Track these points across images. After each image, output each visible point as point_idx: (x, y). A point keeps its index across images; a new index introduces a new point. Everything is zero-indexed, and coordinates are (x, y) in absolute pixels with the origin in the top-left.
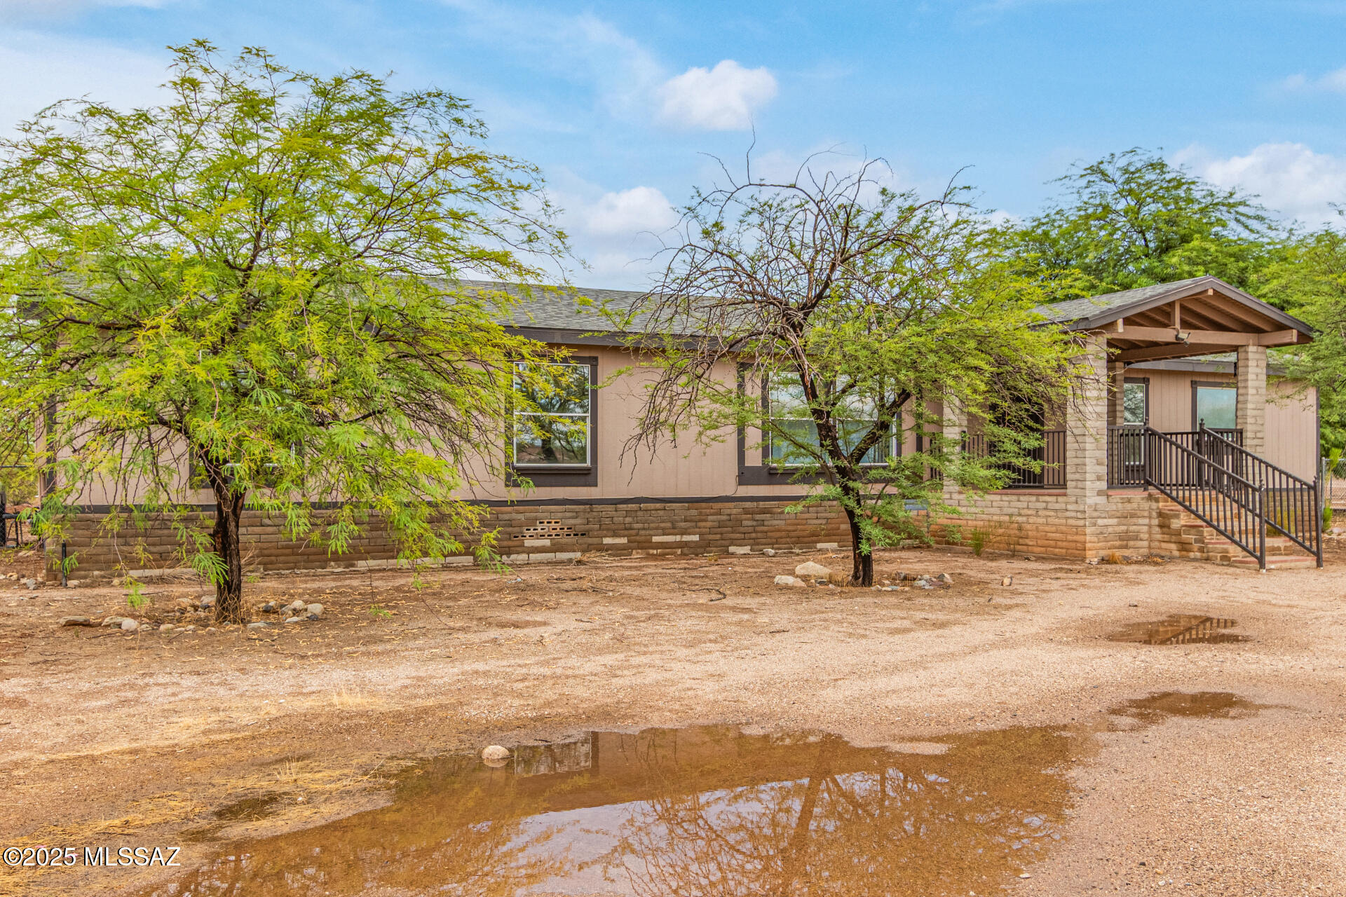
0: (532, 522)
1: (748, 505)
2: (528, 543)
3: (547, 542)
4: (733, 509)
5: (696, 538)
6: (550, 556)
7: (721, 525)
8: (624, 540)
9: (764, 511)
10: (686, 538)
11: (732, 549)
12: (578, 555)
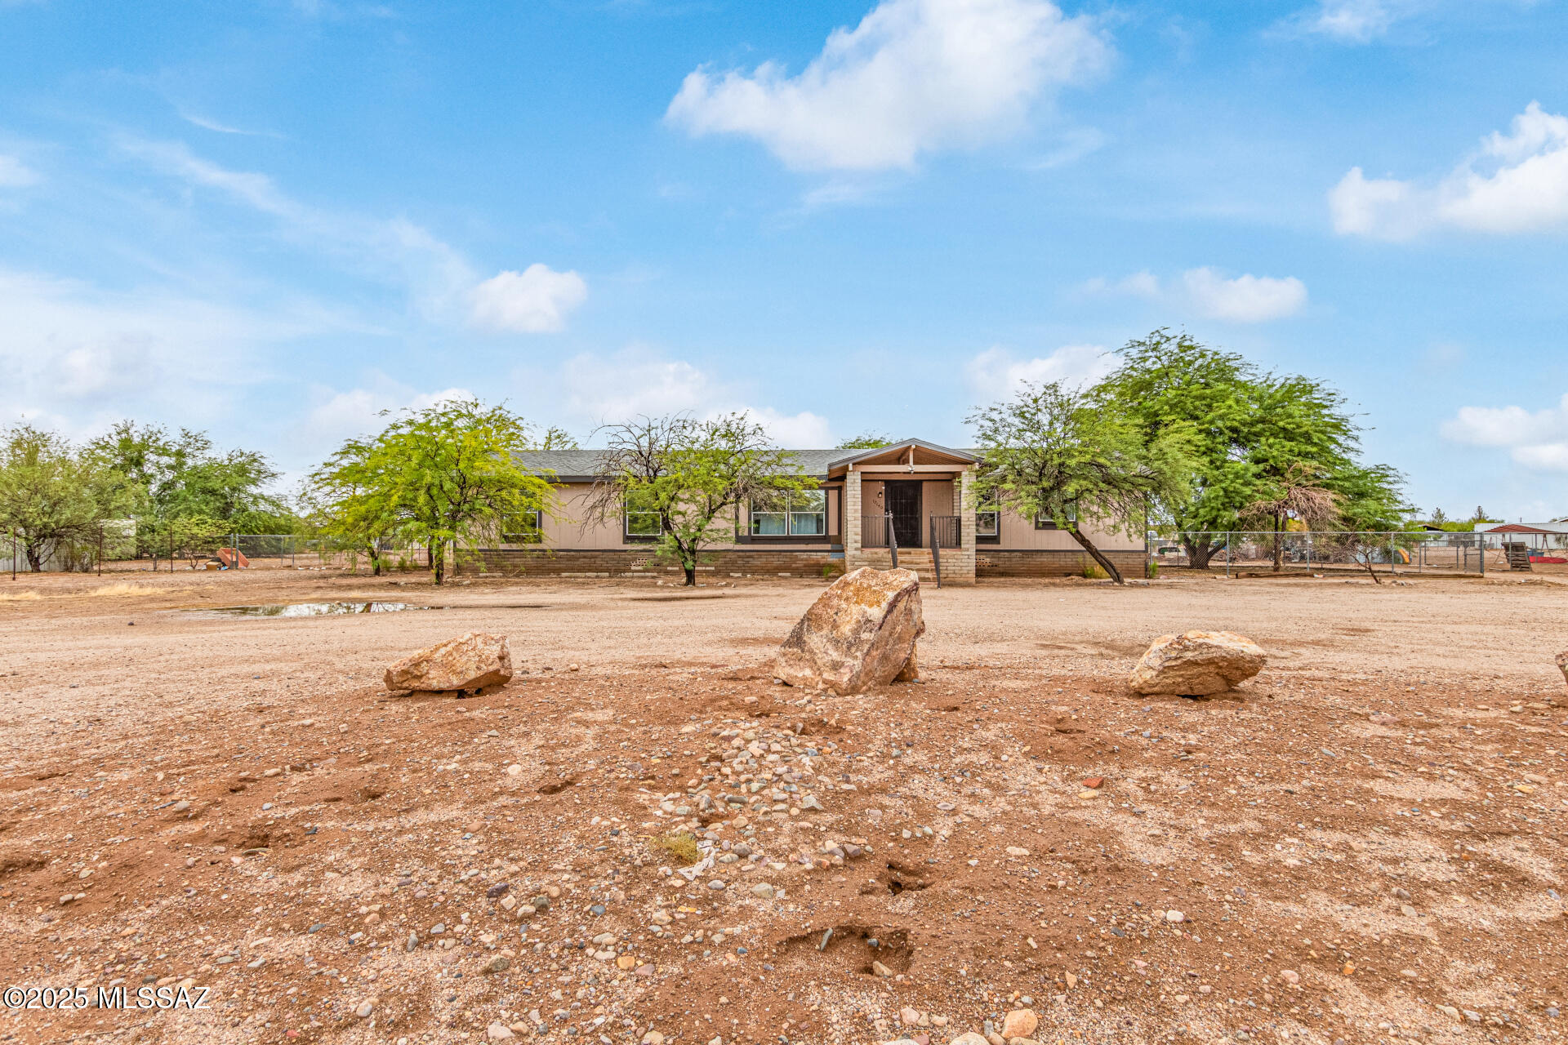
0: (634, 560)
1: (740, 554)
2: (633, 568)
3: (640, 568)
4: (733, 556)
5: (713, 568)
6: (642, 574)
7: (726, 563)
8: (677, 568)
9: (748, 557)
10: (708, 568)
11: (731, 574)
12: (655, 574)
